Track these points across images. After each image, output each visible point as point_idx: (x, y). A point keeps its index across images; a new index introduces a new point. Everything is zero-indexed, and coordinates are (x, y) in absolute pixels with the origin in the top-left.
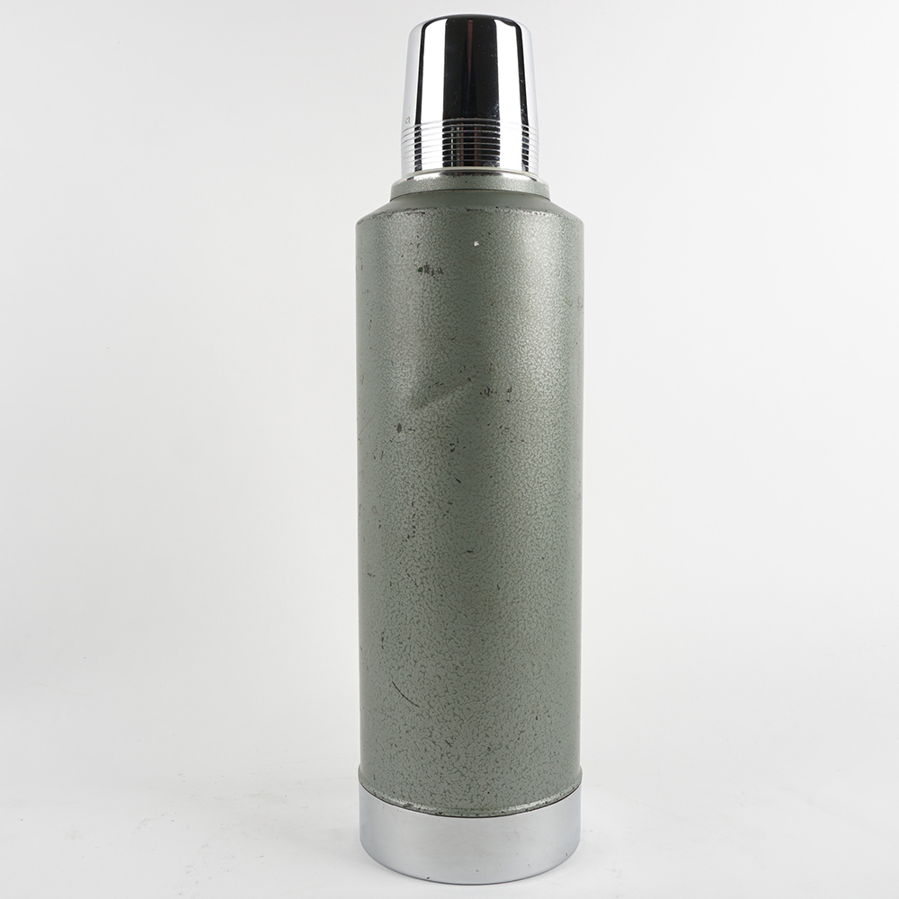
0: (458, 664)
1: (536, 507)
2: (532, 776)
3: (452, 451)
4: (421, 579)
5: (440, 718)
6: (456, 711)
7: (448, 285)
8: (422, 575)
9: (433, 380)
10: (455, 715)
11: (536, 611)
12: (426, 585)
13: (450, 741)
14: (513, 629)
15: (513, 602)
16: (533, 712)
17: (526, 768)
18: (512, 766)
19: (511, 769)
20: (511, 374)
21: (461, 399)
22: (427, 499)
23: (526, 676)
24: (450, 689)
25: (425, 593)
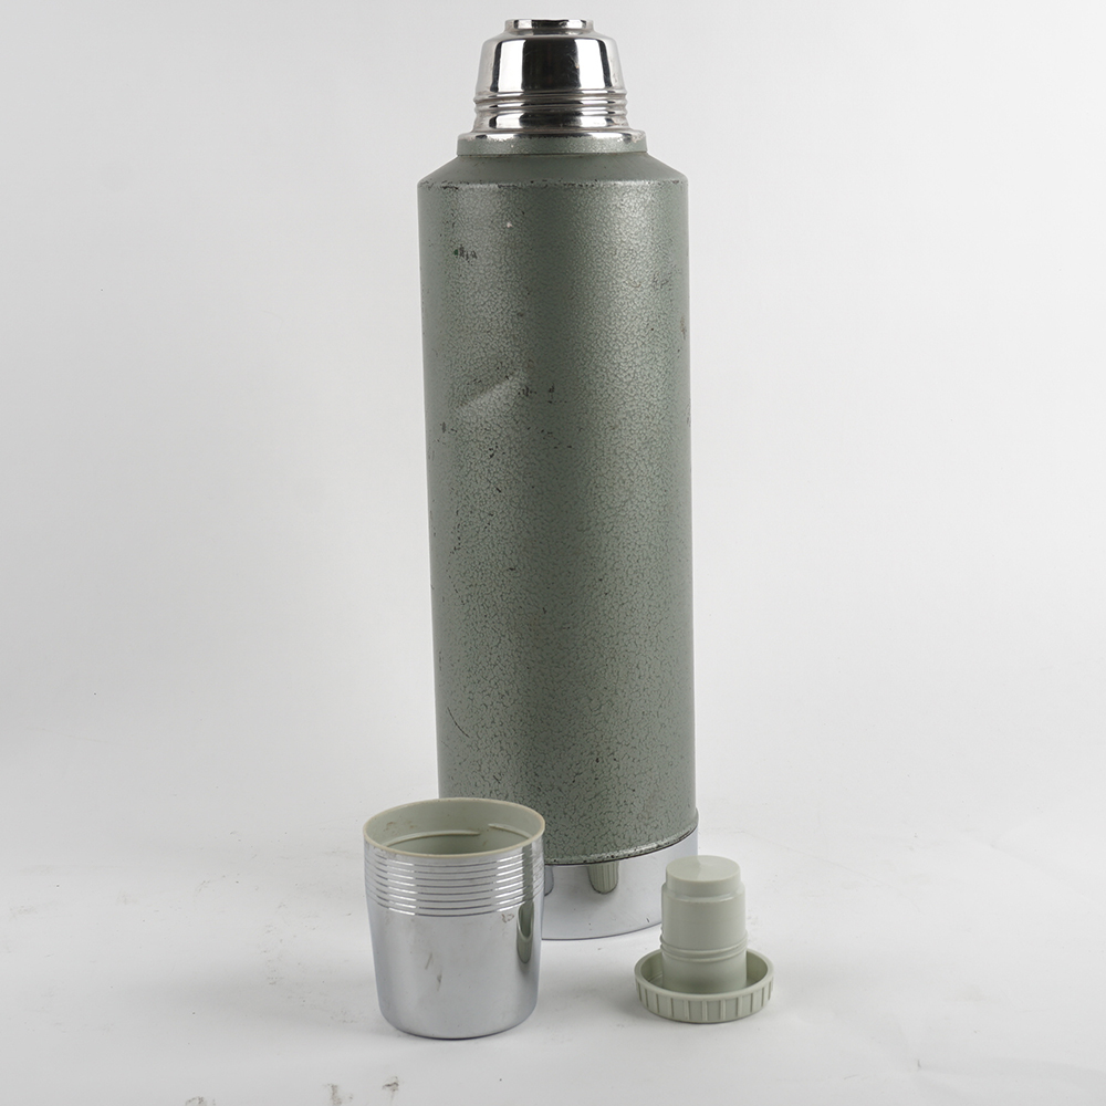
0: (504, 693)
1: (589, 521)
2: (592, 824)
3: (491, 456)
4: (467, 596)
5: (488, 750)
6: (503, 744)
7: (482, 272)
8: (467, 592)
9: (471, 377)
10: (502, 749)
11: (593, 639)
12: (470, 603)
13: (498, 777)
14: (563, 658)
15: (561, 628)
16: (592, 753)
17: (584, 815)
18: (566, 810)
19: (565, 814)
20: (553, 371)
21: (499, 399)
22: (469, 509)
23: (581, 712)
24: (497, 720)
25: (470, 613)
